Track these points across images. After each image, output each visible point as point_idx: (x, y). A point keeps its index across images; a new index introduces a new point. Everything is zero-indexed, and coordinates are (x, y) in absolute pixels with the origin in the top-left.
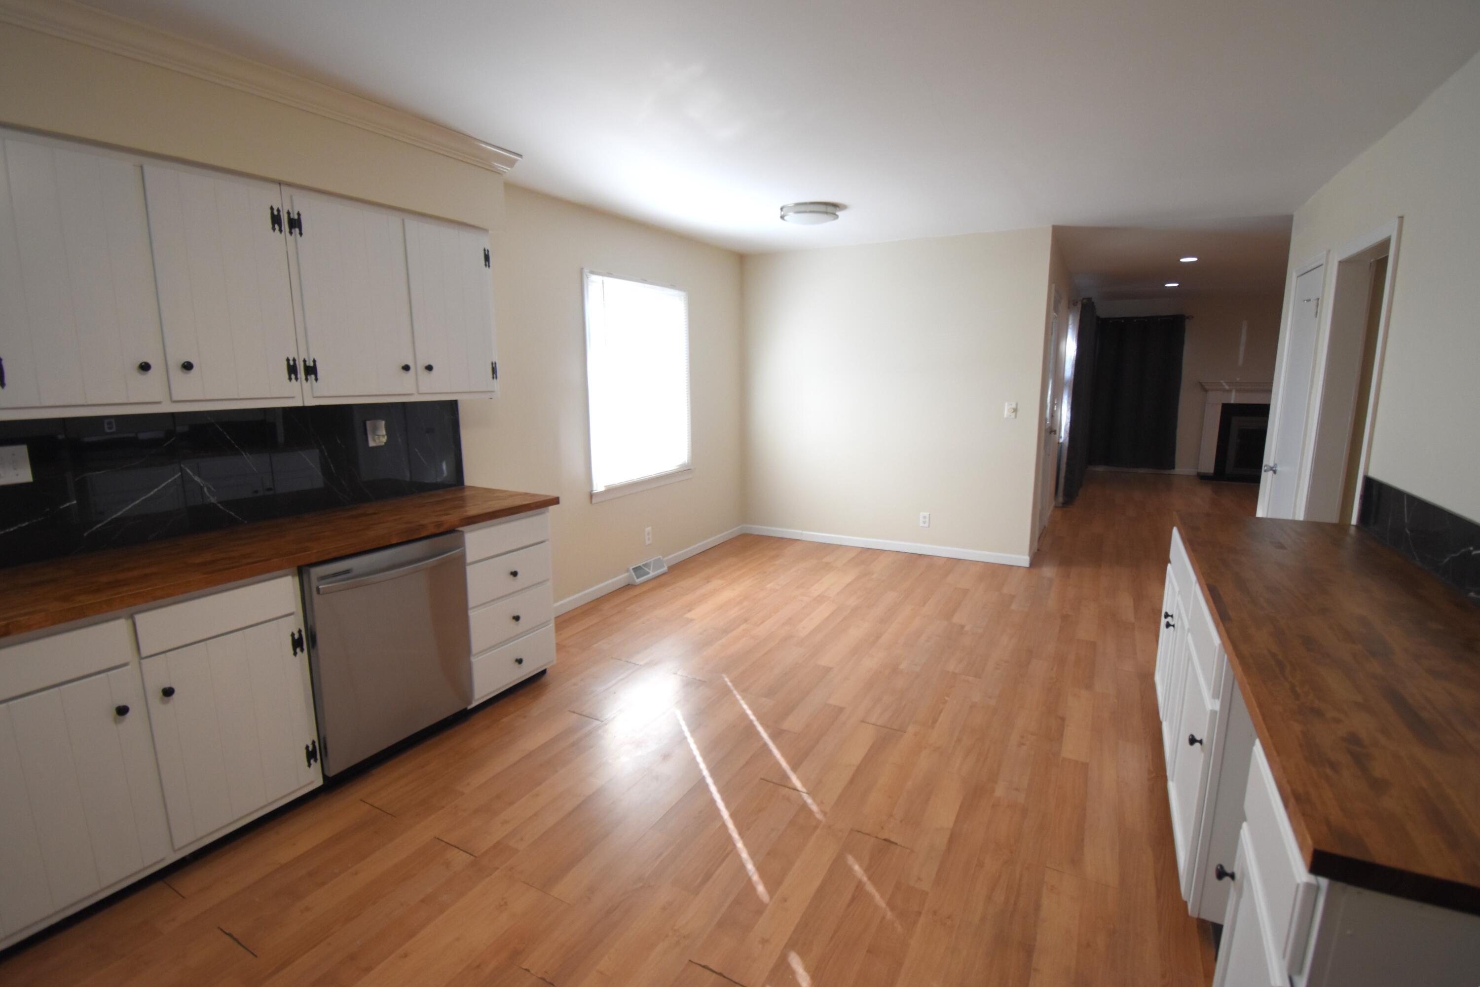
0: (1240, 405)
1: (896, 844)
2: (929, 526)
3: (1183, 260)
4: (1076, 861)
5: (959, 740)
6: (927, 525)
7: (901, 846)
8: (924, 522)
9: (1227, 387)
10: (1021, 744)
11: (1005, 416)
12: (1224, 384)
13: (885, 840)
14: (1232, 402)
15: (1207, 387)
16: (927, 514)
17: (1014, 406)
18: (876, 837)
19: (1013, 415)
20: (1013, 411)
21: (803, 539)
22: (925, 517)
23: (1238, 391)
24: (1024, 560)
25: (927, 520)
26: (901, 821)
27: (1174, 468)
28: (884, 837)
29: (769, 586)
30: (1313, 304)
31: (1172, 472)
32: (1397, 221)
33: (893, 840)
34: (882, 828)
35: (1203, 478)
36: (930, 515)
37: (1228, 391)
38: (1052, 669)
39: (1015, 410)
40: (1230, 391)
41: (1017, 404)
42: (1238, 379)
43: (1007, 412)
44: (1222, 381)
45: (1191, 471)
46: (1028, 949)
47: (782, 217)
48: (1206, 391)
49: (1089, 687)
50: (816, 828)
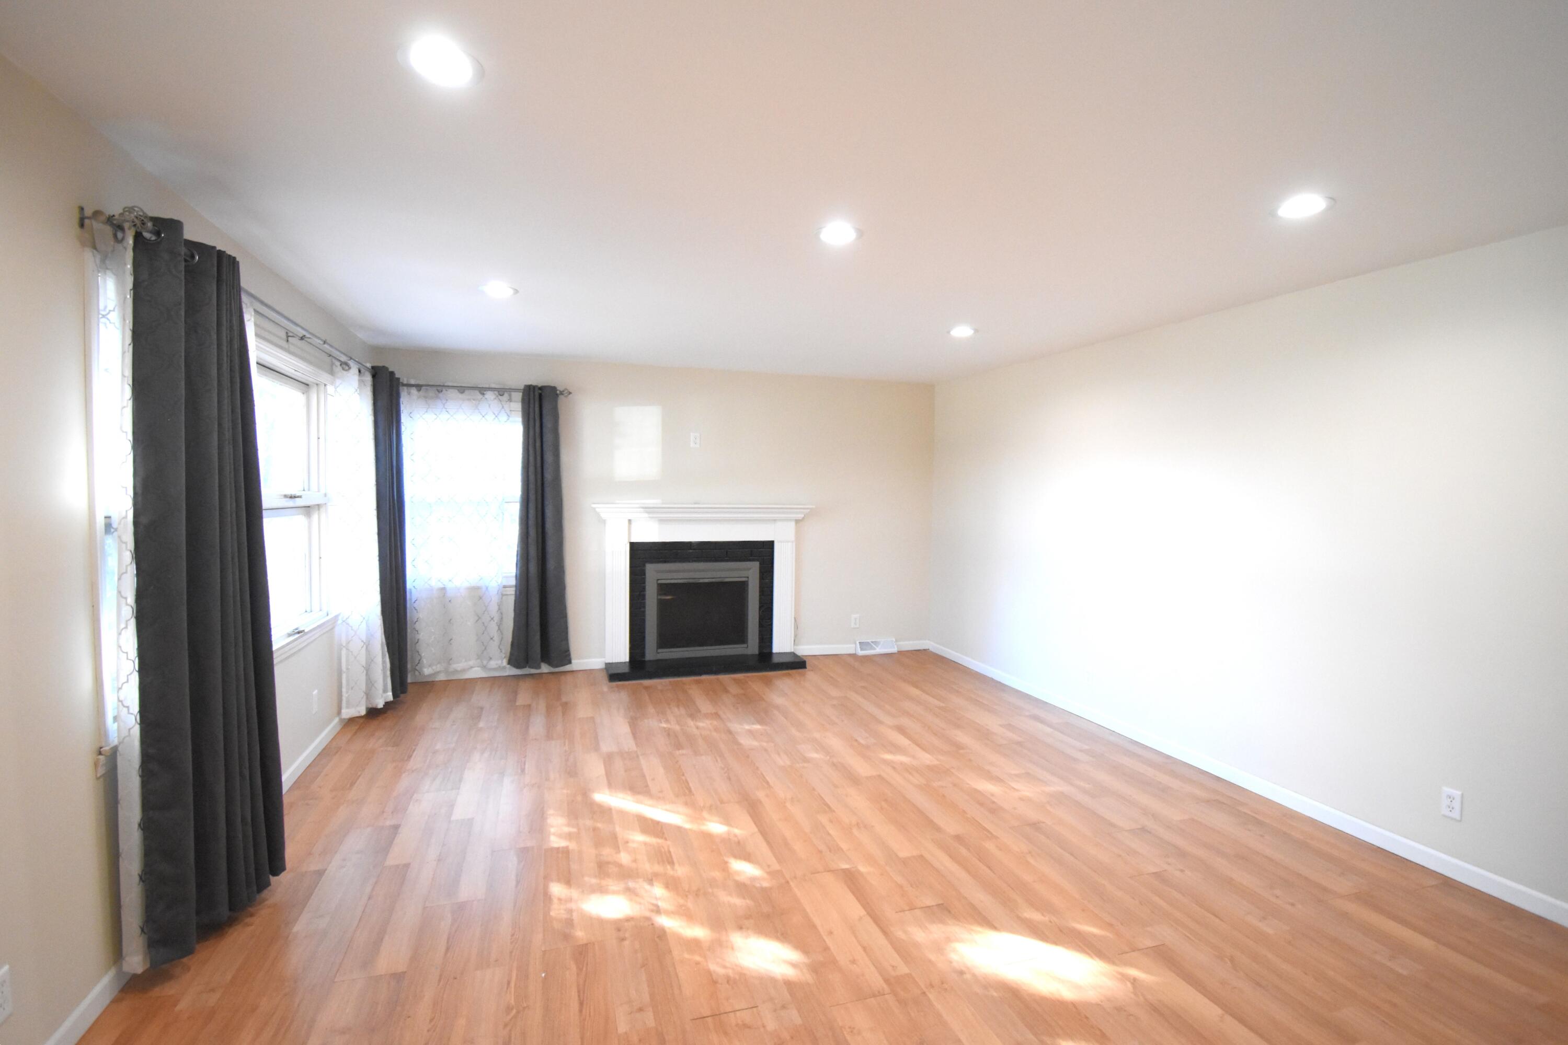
0: (655, 543)
27: (570, 660)
31: (567, 668)
35: (615, 675)
45: (596, 664)
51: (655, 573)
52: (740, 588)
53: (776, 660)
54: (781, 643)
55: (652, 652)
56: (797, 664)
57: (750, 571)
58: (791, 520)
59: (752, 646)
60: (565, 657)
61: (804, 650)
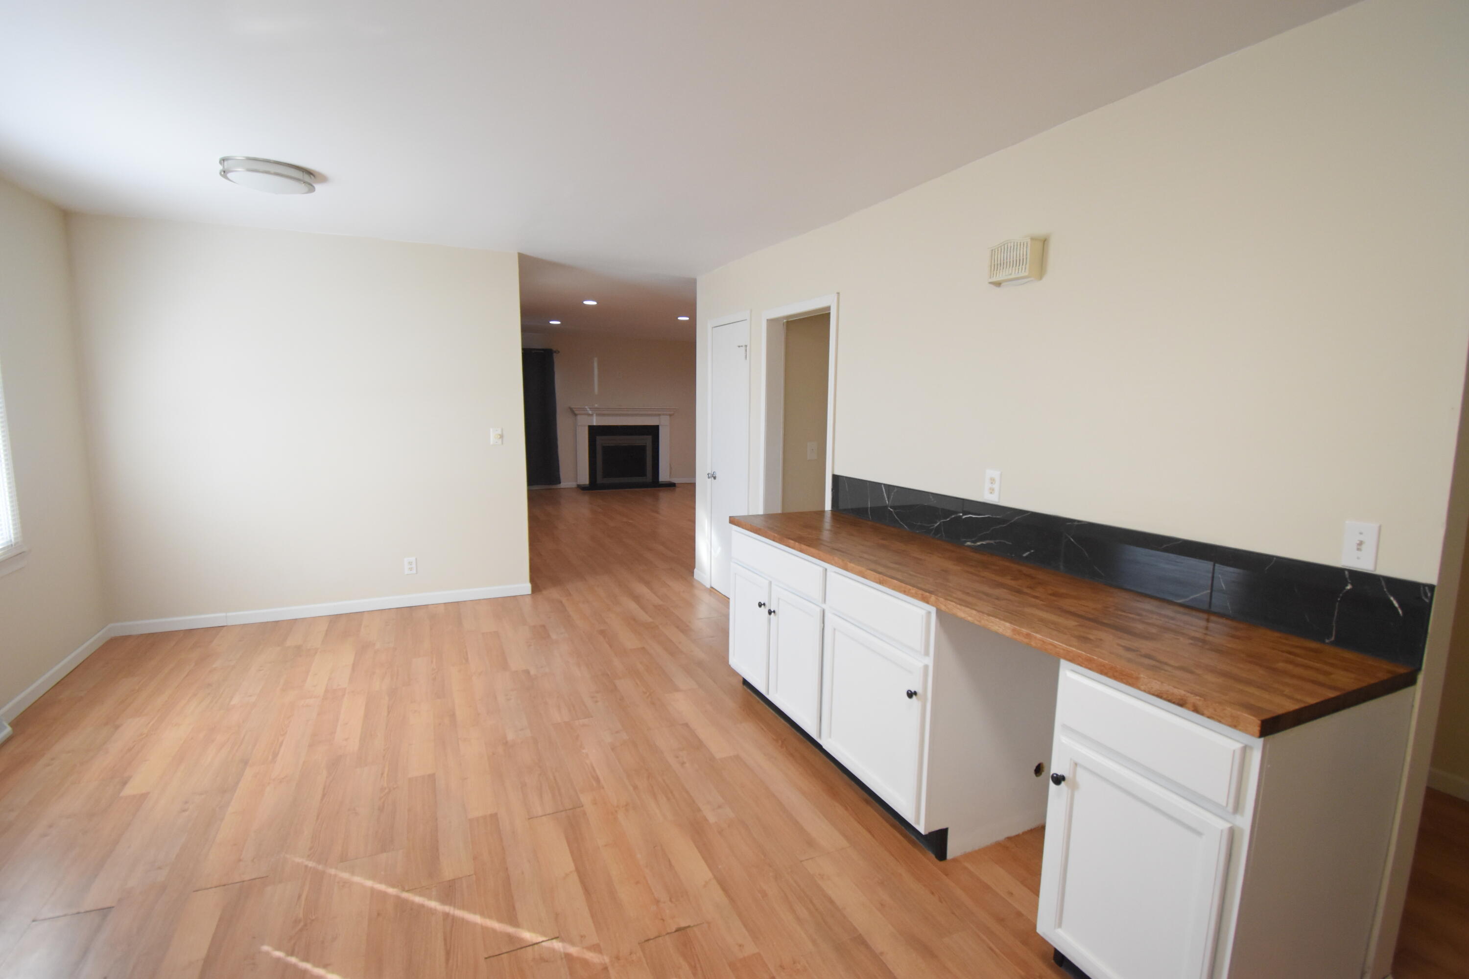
0: (600, 426)
1: (689, 927)
2: (417, 573)
3: (585, 302)
4: (810, 843)
5: (635, 788)
6: (414, 571)
7: (694, 926)
8: (411, 569)
9: (590, 412)
10: (683, 764)
11: (492, 443)
12: (588, 409)
13: (677, 931)
14: (595, 424)
15: (576, 412)
16: (413, 559)
17: (500, 432)
18: (668, 934)
19: (500, 442)
20: (499, 437)
21: (229, 624)
22: (410, 563)
23: (598, 415)
24: (525, 587)
25: (414, 566)
26: (671, 900)
27: (560, 483)
28: (674, 929)
29: (235, 701)
30: (744, 348)
31: (559, 486)
32: (836, 294)
33: (683, 924)
34: (663, 920)
35: (582, 488)
36: (416, 559)
37: (589, 415)
38: (637, 684)
39: (502, 436)
40: (592, 415)
41: (502, 430)
42: (596, 405)
43: (493, 437)
44: (586, 407)
45: (573, 484)
46: (861, 941)
47: (224, 173)
48: (576, 415)
49: (677, 689)
50: (605, 969)
51: (601, 440)
52: (643, 449)
53: (660, 483)
54: (664, 477)
55: (600, 480)
56: (671, 485)
57: (647, 440)
58: (666, 415)
59: (649, 478)
60: (557, 481)
61: (675, 480)
